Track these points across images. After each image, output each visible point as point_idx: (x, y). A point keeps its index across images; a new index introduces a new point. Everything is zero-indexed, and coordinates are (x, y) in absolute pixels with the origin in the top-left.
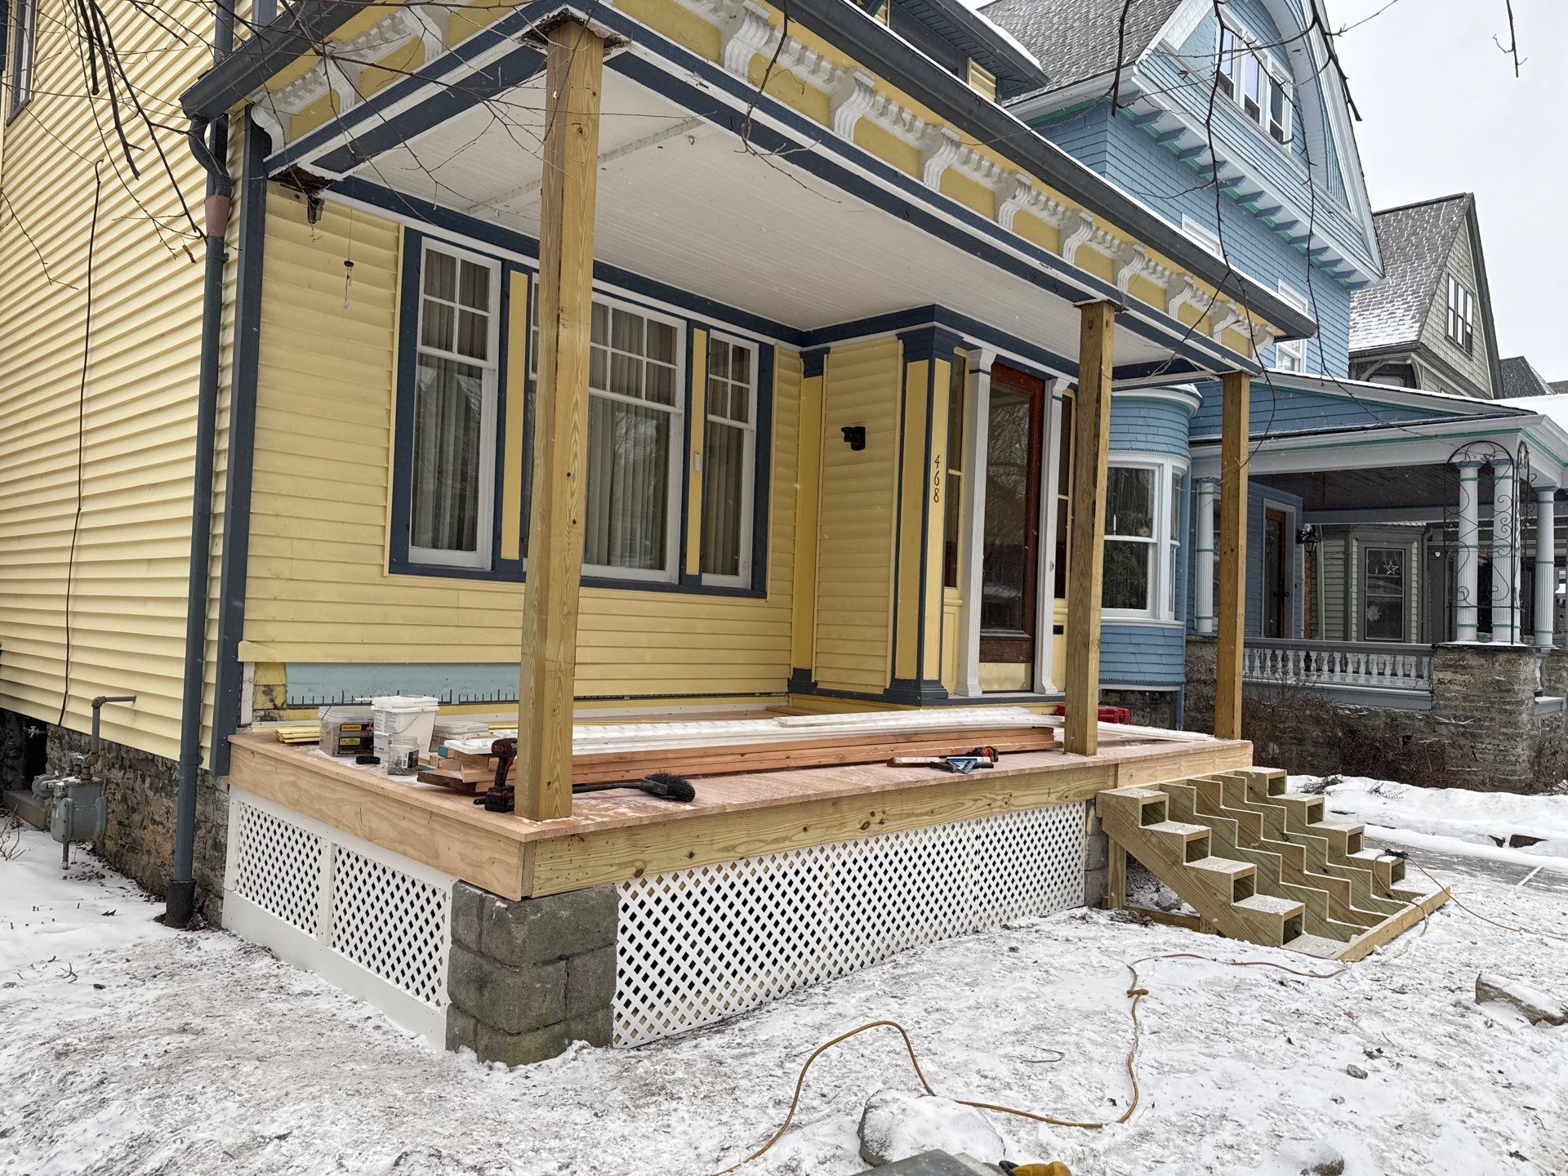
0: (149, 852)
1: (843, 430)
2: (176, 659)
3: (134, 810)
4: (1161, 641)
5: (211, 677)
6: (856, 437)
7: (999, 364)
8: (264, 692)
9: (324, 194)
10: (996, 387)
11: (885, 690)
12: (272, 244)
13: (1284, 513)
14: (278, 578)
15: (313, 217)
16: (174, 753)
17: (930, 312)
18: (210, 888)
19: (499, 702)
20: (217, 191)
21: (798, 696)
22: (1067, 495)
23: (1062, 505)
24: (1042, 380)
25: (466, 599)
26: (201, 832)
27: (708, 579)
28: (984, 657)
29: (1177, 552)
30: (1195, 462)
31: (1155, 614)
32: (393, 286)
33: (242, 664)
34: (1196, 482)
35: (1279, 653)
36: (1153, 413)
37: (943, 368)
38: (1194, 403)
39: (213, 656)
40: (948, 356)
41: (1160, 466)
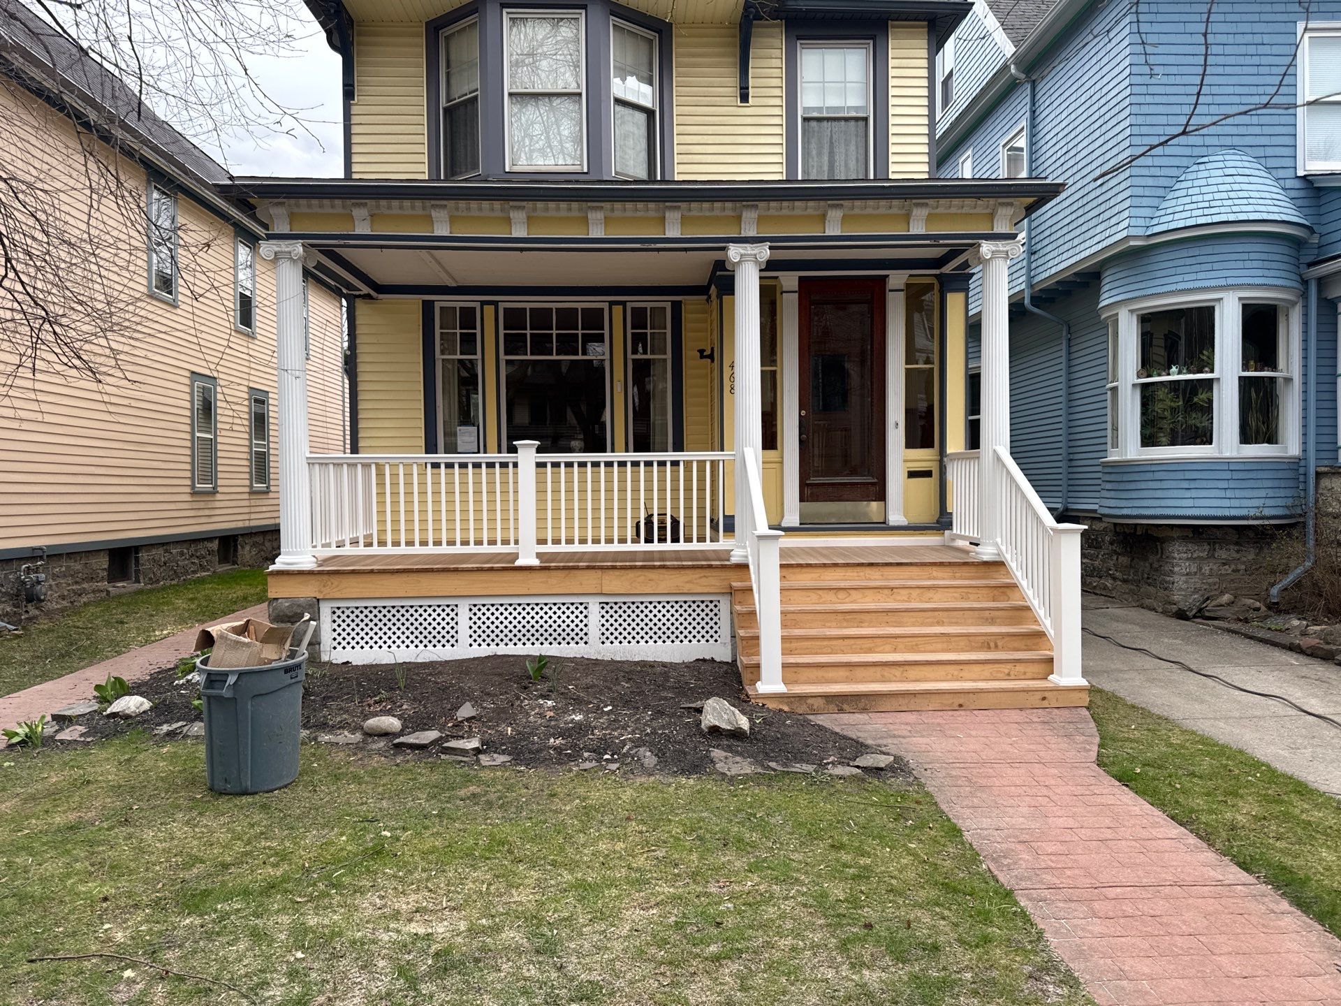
1: (699, 352)
7: (806, 282)
9: (380, 297)
17: (721, 264)
32: (418, 331)
41: (1219, 300)
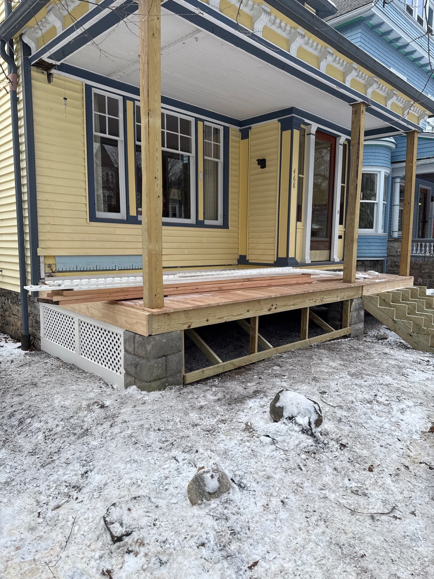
0: (13, 325)
1: (257, 160)
2: (15, 256)
3: (6, 311)
4: (379, 241)
5: (29, 261)
6: (262, 163)
7: (319, 131)
8: (48, 267)
9: (53, 71)
10: (317, 141)
11: (274, 262)
12: (35, 92)
13: (427, 190)
14: (49, 224)
15: (49, 81)
16: (18, 290)
17: (291, 110)
18: (36, 337)
19: (133, 269)
20: (12, 71)
21: (242, 265)
22: (344, 184)
23: (343, 187)
24: (335, 138)
25: (118, 231)
26: (31, 317)
27: (207, 222)
28: (312, 248)
29: (385, 206)
30: (393, 170)
31: (376, 231)
32: (82, 108)
33: (39, 256)
34: (393, 178)
35: (423, 244)
36: (378, 151)
37: (296, 133)
38: (393, 146)
39: (28, 253)
40: (299, 128)
41: (380, 172)
